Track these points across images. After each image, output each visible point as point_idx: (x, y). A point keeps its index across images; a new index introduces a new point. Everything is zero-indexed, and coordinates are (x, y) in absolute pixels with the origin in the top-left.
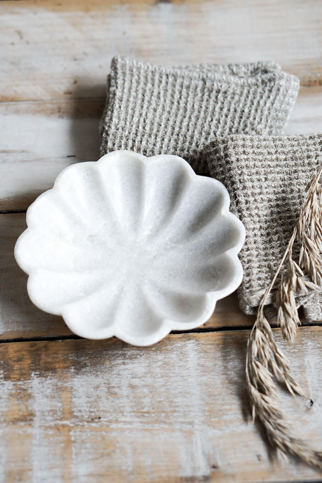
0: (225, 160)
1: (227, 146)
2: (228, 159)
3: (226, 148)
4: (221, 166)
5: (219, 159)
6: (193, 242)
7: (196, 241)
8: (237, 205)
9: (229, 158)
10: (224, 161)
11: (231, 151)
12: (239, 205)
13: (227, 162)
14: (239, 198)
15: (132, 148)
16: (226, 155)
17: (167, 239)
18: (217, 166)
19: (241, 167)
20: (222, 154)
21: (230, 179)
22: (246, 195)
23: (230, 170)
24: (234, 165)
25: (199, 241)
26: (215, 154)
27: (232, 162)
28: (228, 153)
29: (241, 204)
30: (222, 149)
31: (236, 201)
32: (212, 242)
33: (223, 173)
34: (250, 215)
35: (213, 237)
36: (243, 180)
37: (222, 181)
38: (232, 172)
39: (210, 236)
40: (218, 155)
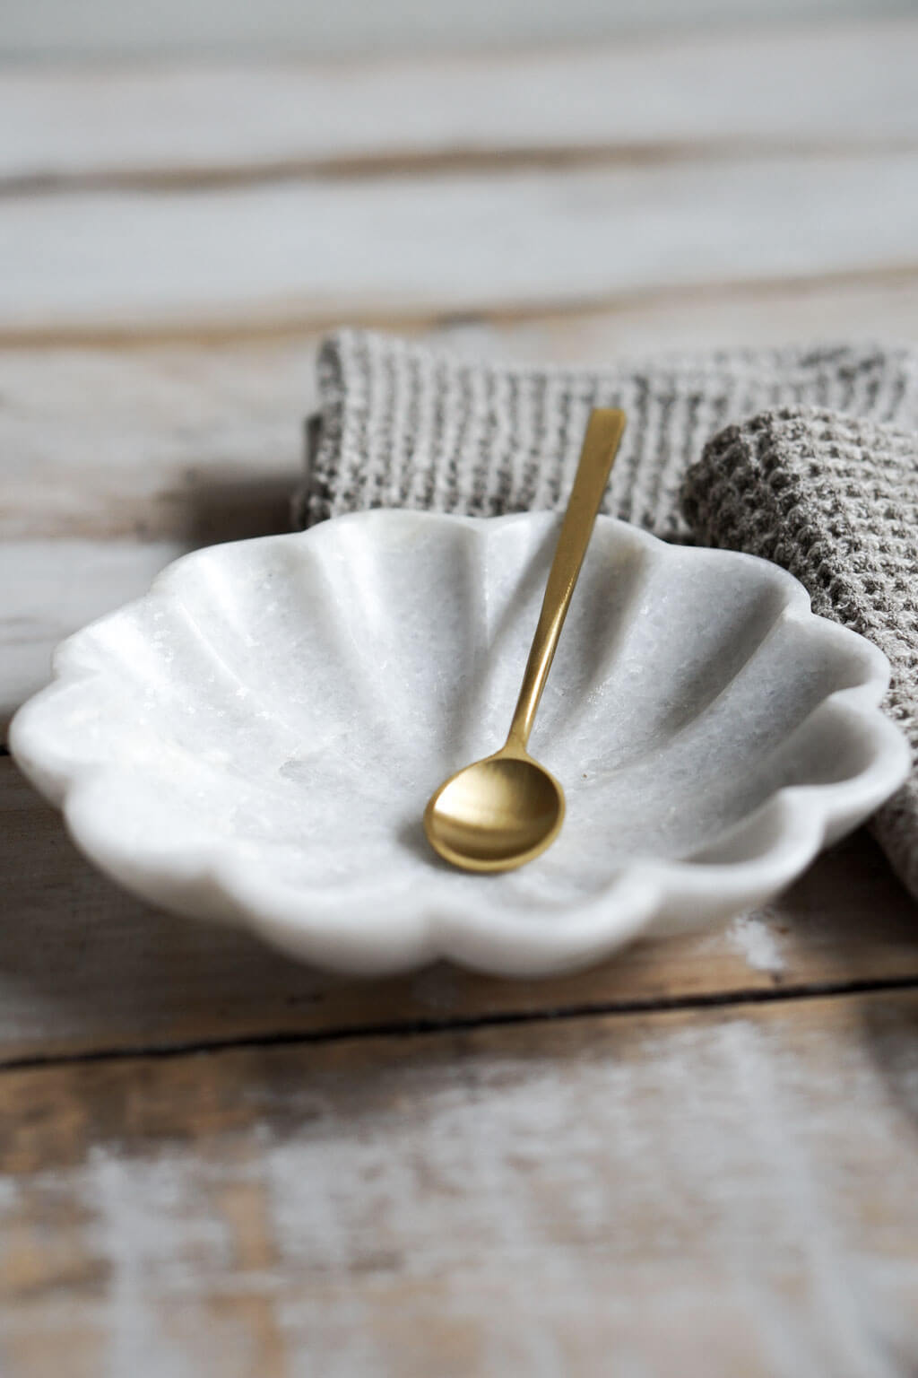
0: (770, 478)
1: (767, 436)
2: (780, 470)
3: (766, 443)
4: (753, 505)
5: (745, 485)
6: (687, 747)
7: (695, 741)
8: (836, 600)
9: (784, 466)
10: (765, 483)
11: (784, 446)
12: (845, 596)
13: (779, 484)
14: (839, 576)
15: (427, 501)
16: (771, 463)
17: (583, 763)
18: (741, 511)
19: (831, 492)
20: (755, 463)
21: (794, 535)
22: (862, 567)
23: (792, 501)
24: (805, 486)
25: (710, 737)
26: (730, 472)
27: (796, 478)
28: (778, 452)
29: (850, 591)
30: (753, 449)
31: (829, 589)
32: (758, 731)
33: (763, 526)
34: (891, 624)
35: (761, 712)
36: (847, 525)
37: (767, 552)
38: (800, 507)
39: (748, 715)
40: (739, 471)
